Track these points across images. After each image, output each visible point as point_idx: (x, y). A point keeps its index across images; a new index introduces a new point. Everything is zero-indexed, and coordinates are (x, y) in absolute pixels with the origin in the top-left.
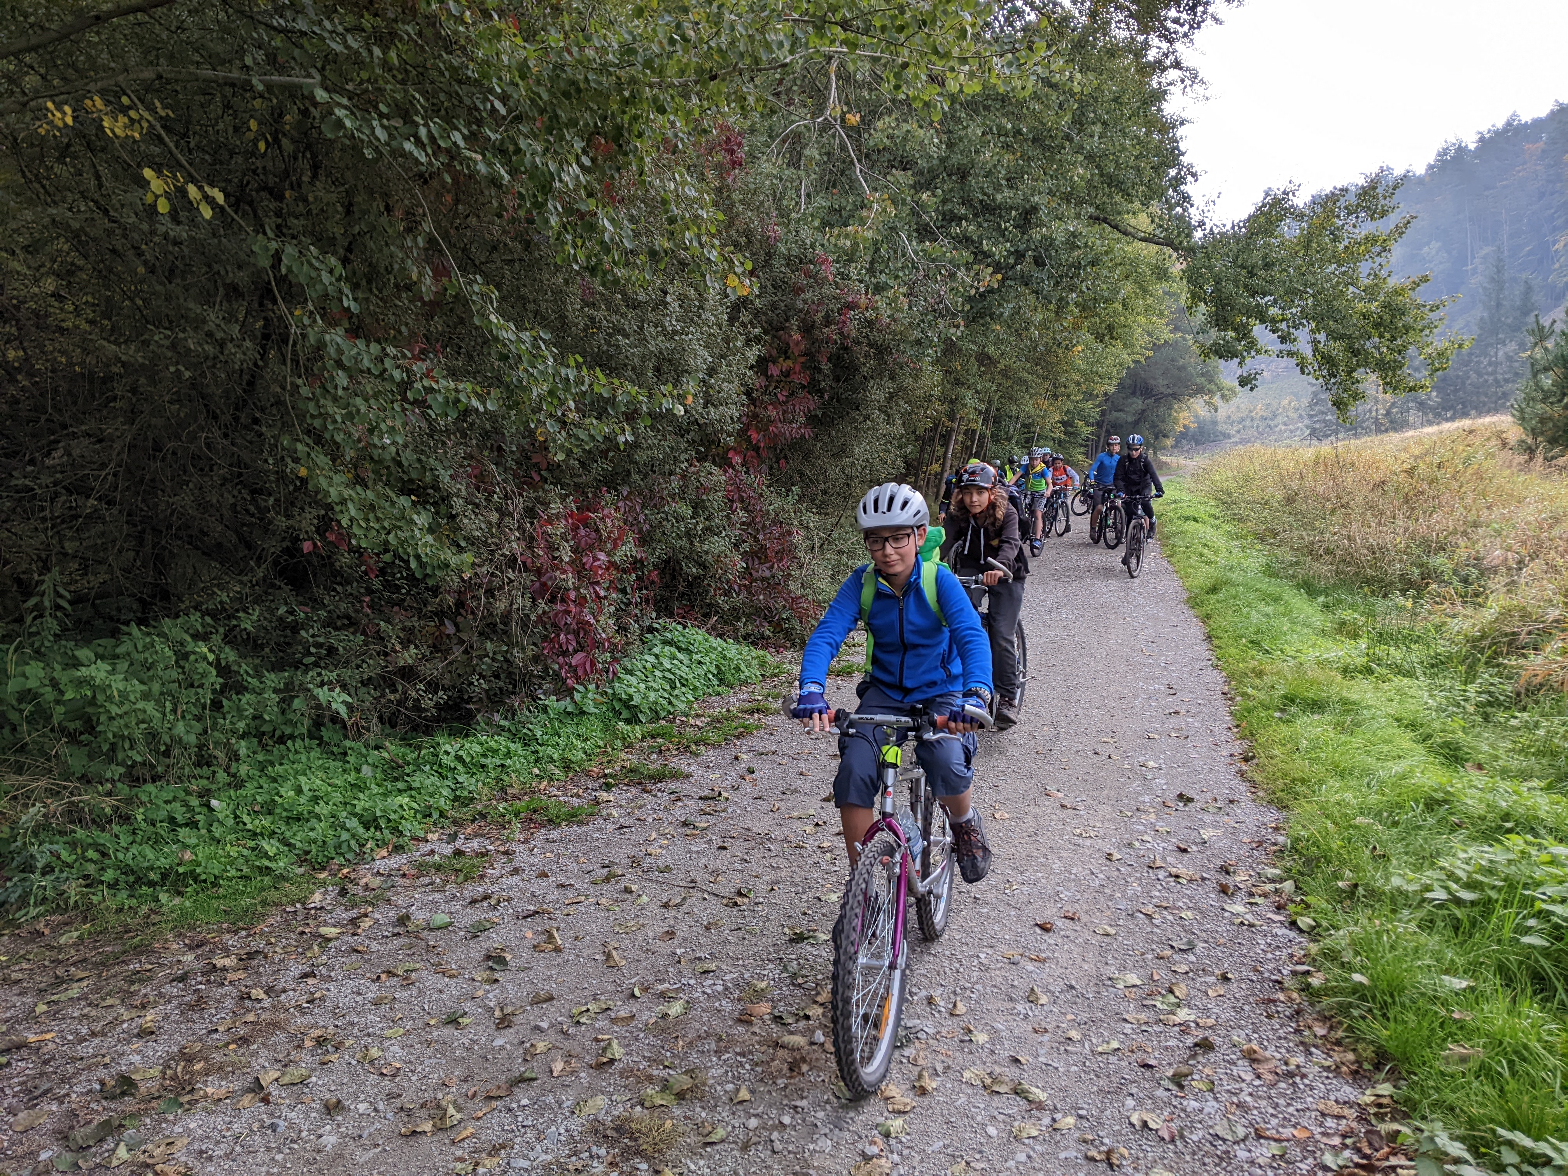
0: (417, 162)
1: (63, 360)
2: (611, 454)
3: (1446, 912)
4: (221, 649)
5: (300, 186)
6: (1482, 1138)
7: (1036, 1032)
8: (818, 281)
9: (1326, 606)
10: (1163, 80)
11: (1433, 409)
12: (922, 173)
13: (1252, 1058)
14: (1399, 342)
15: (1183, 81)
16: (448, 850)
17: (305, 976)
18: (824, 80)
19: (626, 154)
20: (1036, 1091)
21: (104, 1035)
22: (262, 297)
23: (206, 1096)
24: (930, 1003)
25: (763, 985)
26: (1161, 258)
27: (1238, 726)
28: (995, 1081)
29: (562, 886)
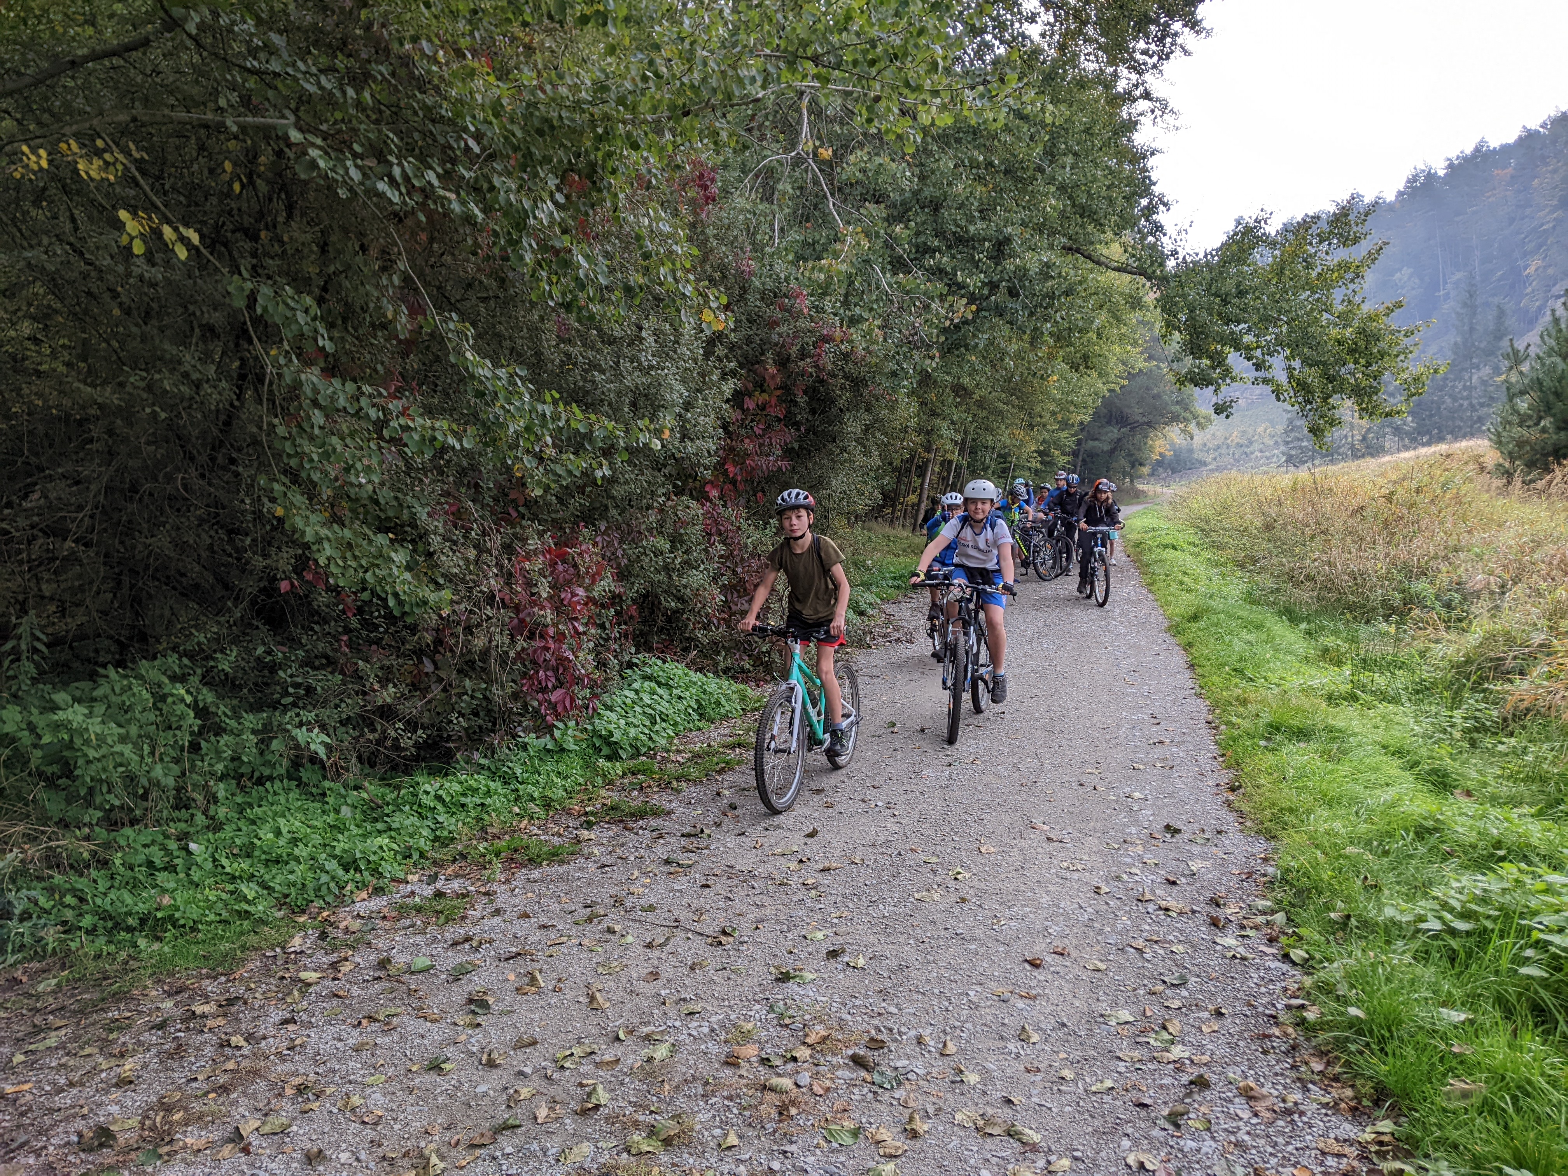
0: (391, 201)
1: (40, 403)
2: (588, 489)
3: (1441, 943)
4: (198, 691)
5: (275, 227)
7: (1028, 1071)
8: (792, 314)
9: (1308, 633)
10: (1133, 111)
11: (1408, 434)
12: (895, 206)
13: (1248, 1095)
14: (1374, 367)
15: (1153, 111)
16: (429, 891)
17: (286, 1022)
18: (796, 115)
19: (600, 190)
20: (1030, 1132)
21: (83, 1085)
22: (238, 337)
23: (185, 1147)
24: (919, 1043)
25: (750, 1026)
26: (1135, 287)
27: (1223, 755)
28: (988, 1122)
29: (544, 927)
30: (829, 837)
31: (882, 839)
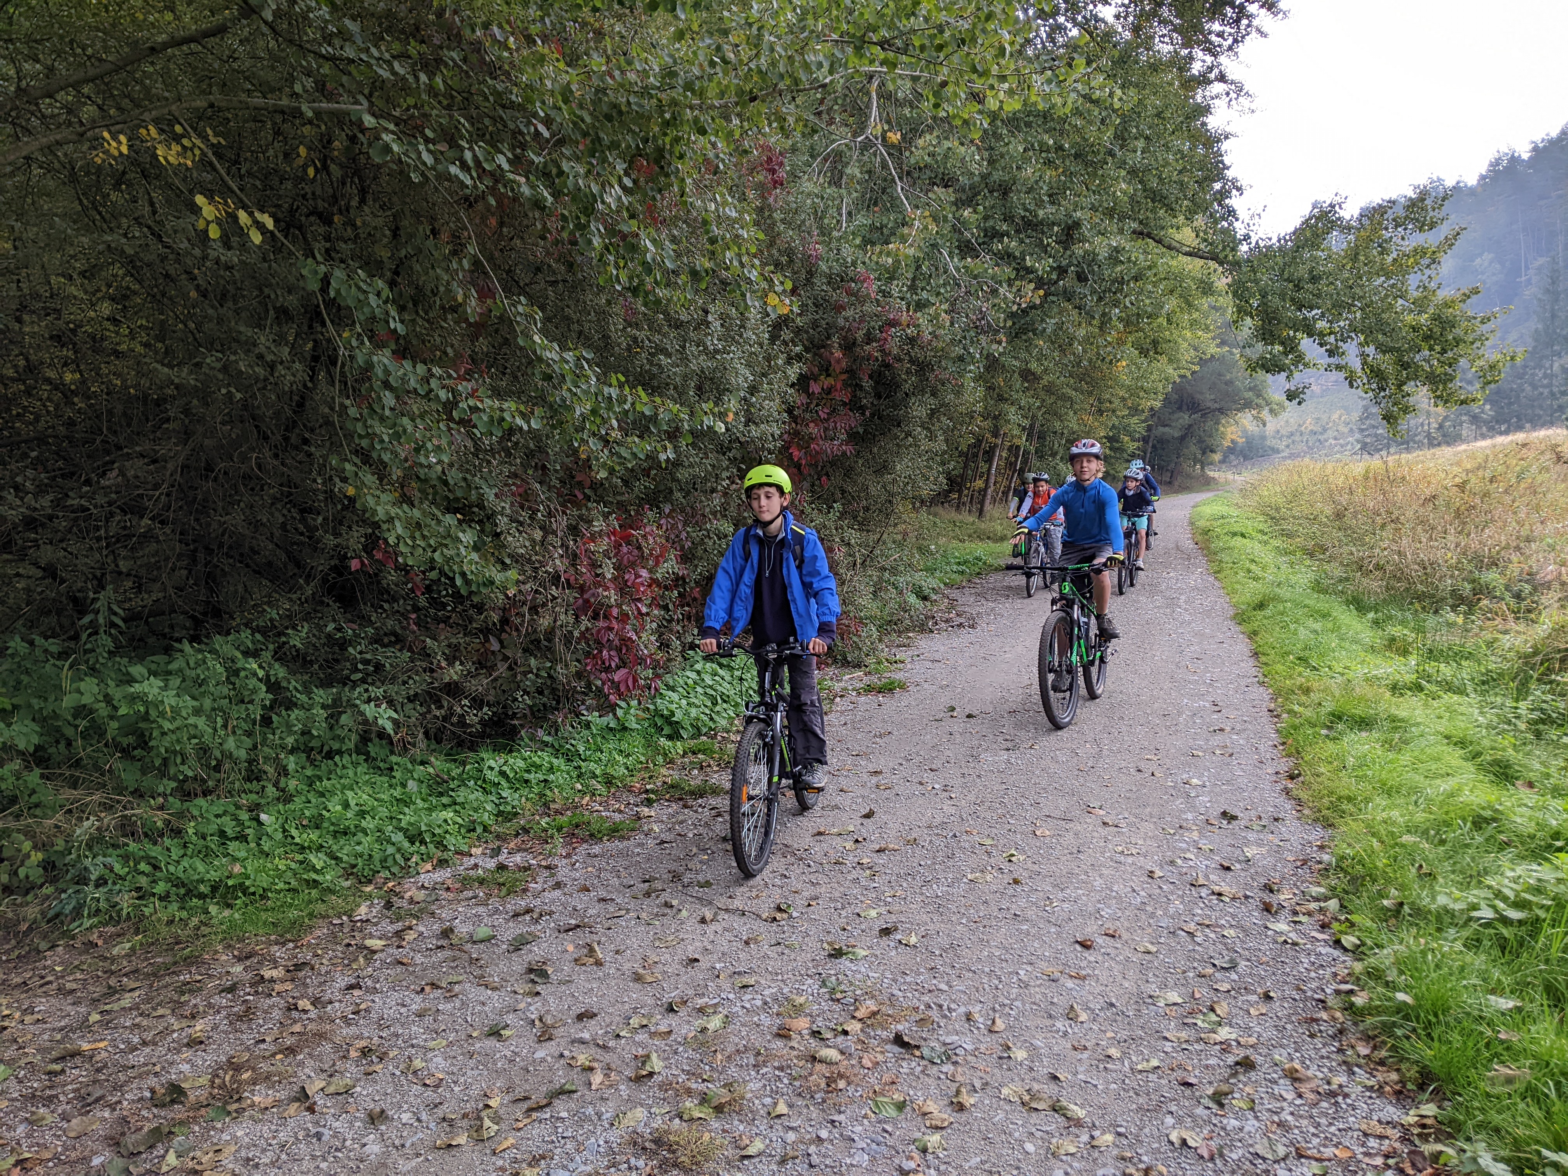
0: (463, 185)
1: (119, 382)
2: (653, 472)
3: (1493, 931)
4: (271, 666)
5: (348, 211)
6: (1528, 1160)
7: (1075, 1049)
8: (859, 298)
9: (1376, 622)
10: (1207, 93)
11: (1486, 422)
12: (964, 190)
13: (1294, 1077)
14: (1450, 354)
15: (1228, 94)
16: (491, 864)
17: (351, 987)
18: (866, 99)
19: (667, 175)
20: (1075, 1108)
21: (155, 1044)
22: (311, 319)
23: (253, 1105)
24: (968, 1020)
25: (802, 1000)
26: (1206, 272)
27: (1284, 744)
28: (1033, 1097)
29: (604, 900)
30: (885, 818)
31: (938, 820)
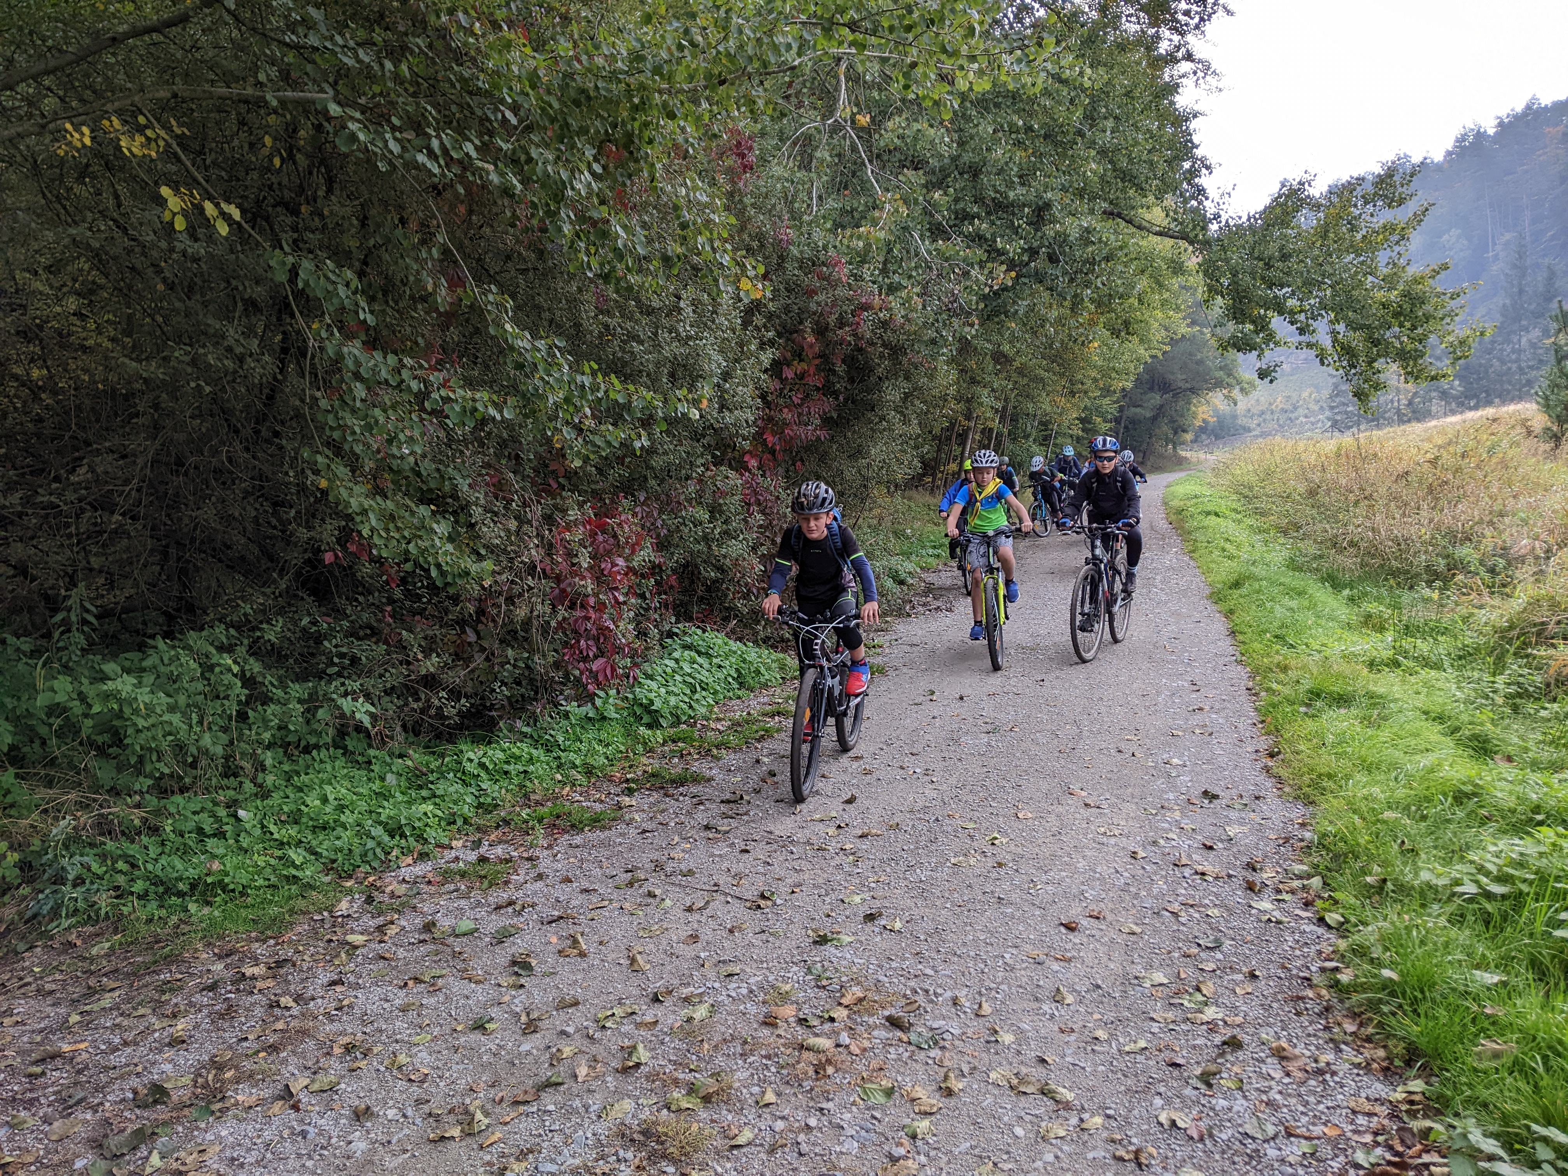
0: (430, 173)
1: (87, 378)
2: (628, 460)
3: (1476, 906)
4: (245, 661)
5: (315, 201)
6: (1517, 1134)
7: (1063, 1032)
8: (831, 283)
9: (1351, 599)
10: (1175, 73)
11: (1455, 398)
12: (934, 173)
13: (1281, 1055)
14: (1420, 331)
15: (1195, 73)
16: (472, 856)
17: (333, 983)
18: (834, 82)
19: (637, 161)
20: (1064, 1091)
21: (136, 1044)
22: (280, 311)
23: (237, 1104)
24: (955, 1004)
25: (788, 987)
26: (1176, 252)
27: (1263, 722)
28: (1022, 1081)
29: (586, 891)
30: (867, 803)
31: (920, 804)
